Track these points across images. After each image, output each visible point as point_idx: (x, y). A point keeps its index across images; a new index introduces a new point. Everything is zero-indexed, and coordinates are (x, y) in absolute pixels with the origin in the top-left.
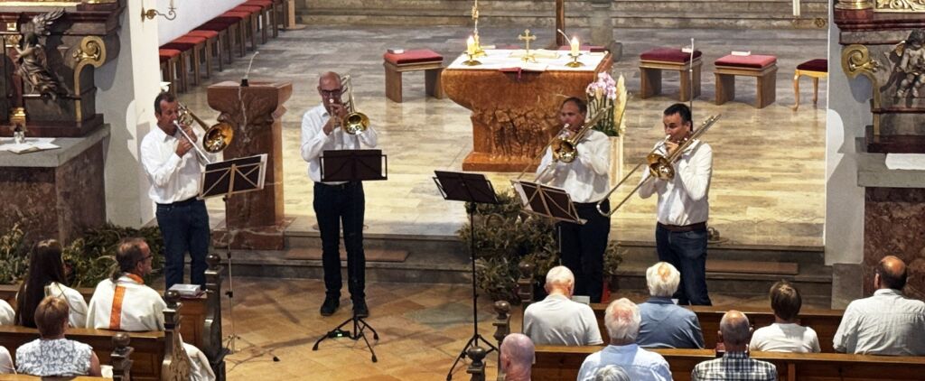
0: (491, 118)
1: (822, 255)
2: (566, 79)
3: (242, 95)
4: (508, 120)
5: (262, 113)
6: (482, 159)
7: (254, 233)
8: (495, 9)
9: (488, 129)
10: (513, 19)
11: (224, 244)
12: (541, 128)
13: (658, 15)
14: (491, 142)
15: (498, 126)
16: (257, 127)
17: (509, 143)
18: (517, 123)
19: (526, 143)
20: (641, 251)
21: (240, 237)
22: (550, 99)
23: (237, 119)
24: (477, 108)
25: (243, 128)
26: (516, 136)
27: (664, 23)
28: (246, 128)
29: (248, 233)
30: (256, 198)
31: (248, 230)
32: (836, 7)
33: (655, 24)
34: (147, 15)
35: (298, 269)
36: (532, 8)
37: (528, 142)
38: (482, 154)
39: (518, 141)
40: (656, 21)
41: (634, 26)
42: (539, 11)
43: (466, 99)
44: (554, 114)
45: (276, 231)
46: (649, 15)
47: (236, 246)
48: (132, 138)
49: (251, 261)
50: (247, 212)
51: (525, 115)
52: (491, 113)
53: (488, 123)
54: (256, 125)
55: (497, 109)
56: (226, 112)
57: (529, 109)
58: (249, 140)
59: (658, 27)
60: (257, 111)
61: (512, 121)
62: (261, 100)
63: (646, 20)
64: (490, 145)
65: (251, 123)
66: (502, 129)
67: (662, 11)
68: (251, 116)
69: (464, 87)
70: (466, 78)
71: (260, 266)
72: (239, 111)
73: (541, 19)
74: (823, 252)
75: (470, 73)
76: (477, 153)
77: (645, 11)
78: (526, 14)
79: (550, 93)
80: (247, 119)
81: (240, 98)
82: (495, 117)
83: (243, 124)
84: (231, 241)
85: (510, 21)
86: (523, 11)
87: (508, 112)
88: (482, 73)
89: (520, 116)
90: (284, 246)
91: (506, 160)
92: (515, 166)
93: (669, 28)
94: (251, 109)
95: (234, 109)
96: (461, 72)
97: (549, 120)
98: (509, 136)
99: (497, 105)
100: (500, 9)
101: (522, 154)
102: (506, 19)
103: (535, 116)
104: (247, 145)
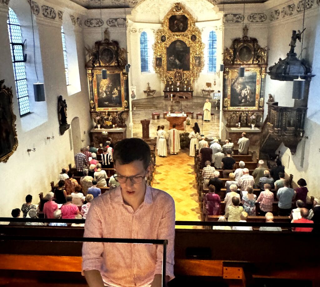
7: (146, 139)
22: (180, 120)
30: (147, 135)
32: (223, 109)
43: (169, 120)
45: (149, 139)
50: (146, 137)
51: (177, 122)
52: (172, 122)
70: (169, 118)
80: (146, 125)
88: (171, 117)
97: (180, 123)
104: (146, 128)
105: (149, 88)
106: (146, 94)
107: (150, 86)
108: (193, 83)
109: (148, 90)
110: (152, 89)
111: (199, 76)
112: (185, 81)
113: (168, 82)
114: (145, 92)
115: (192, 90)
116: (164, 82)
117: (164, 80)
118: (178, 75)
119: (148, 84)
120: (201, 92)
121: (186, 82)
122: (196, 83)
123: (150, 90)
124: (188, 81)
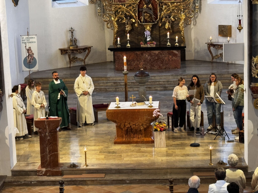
0: (124, 126)
1: (247, 169)
2: (149, 112)
3: (47, 123)
4: (129, 126)
5: (54, 129)
6: (120, 140)
7: (51, 170)
8: (100, 86)
9: (123, 130)
10: (107, 89)
11: (41, 174)
12: (141, 128)
13: (157, 86)
14: (123, 134)
15: (126, 128)
16: (52, 133)
17: (130, 134)
18: (132, 127)
19: (135, 134)
20: (186, 170)
21: (46, 172)
22: (144, 118)
23: (45, 130)
24: (119, 123)
25: (47, 134)
26: (132, 132)
27: (159, 89)
28: (48, 133)
29: (49, 170)
30: (52, 158)
31: (49, 169)
32: (251, 86)
33: (156, 89)
34: (10, 96)
35: (69, 182)
36: (113, 85)
37: (136, 134)
38: (120, 138)
39: (132, 133)
40: (156, 88)
41: (149, 90)
42: (116, 86)
43: (115, 120)
44: (145, 124)
45: (59, 169)
46: (154, 86)
47: (45, 175)
48: (7, 139)
49: (52, 180)
50: (49, 163)
51: (135, 124)
52: (123, 124)
53: (122, 128)
54: (51, 133)
55: (125, 122)
56: (41, 129)
57: (137, 122)
58: (49, 138)
59: (156, 90)
60: (52, 128)
61: (131, 126)
62: (54, 124)
63: (153, 88)
64: (123, 135)
65: (50, 132)
66: (127, 129)
67: (157, 85)
68: (50, 130)
69: (114, 115)
70: (115, 112)
71: (55, 181)
72: (45, 128)
73: (117, 89)
74: (247, 168)
75: (116, 111)
76: (118, 138)
77: (152, 85)
78: (111, 87)
79: (144, 116)
81: (46, 124)
82: (125, 125)
84: (43, 173)
85: (107, 90)
86: (110, 86)
87: (129, 124)
88: (120, 110)
89: (133, 125)
90: (62, 174)
91: (129, 140)
92: (132, 142)
93: (160, 90)
94: (50, 127)
96: (113, 111)
97: (143, 126)
98: (130, 132)
99: (125, 121)
100: (102, 86)
101: (134, 138)
102: (105, 89)
103: (139, 125)
104: (49, 140)
105: (73, 41)
106: (67, 57)
107: (77, 35)
108: (185, 27)
109: (71, 48)
110: (81, 44)
111: (200, 9)
112: (164, 24)
113: (121, 25)
114: (63, 51)
115: (182, 45)
116: (112, 27)
117: (111, 22)
118: (147, 7)
119: (72, 31)
120: (207, 48)
121: (167, 26)
122: (192, 26)
123: (77, 47)
124: (173, 22)
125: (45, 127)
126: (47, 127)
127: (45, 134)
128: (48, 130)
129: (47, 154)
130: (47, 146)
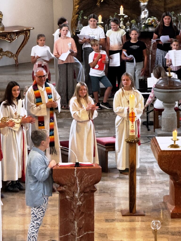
3: (77, 173)
5: (90, 185)
16: (86, 194)
23: (72, 189)
25: (77, 195)
28: (79, 195)
56: (66, 185)
58: (81, 203)
60: (87, 184)
62: (90, 176)
65: (81, 193)
68: (82, 187)
72: (74, 184)
76: (178, 206)
80: (80, 189)
81: (75, 175)
83: (76, 192)
94: (83, 182)
95: (72, 182)
125: (73, 182)
126: (78, 183)
127: (72, 196)
128: (79, 188)
129: (74, 234)
130: (75, 220)
